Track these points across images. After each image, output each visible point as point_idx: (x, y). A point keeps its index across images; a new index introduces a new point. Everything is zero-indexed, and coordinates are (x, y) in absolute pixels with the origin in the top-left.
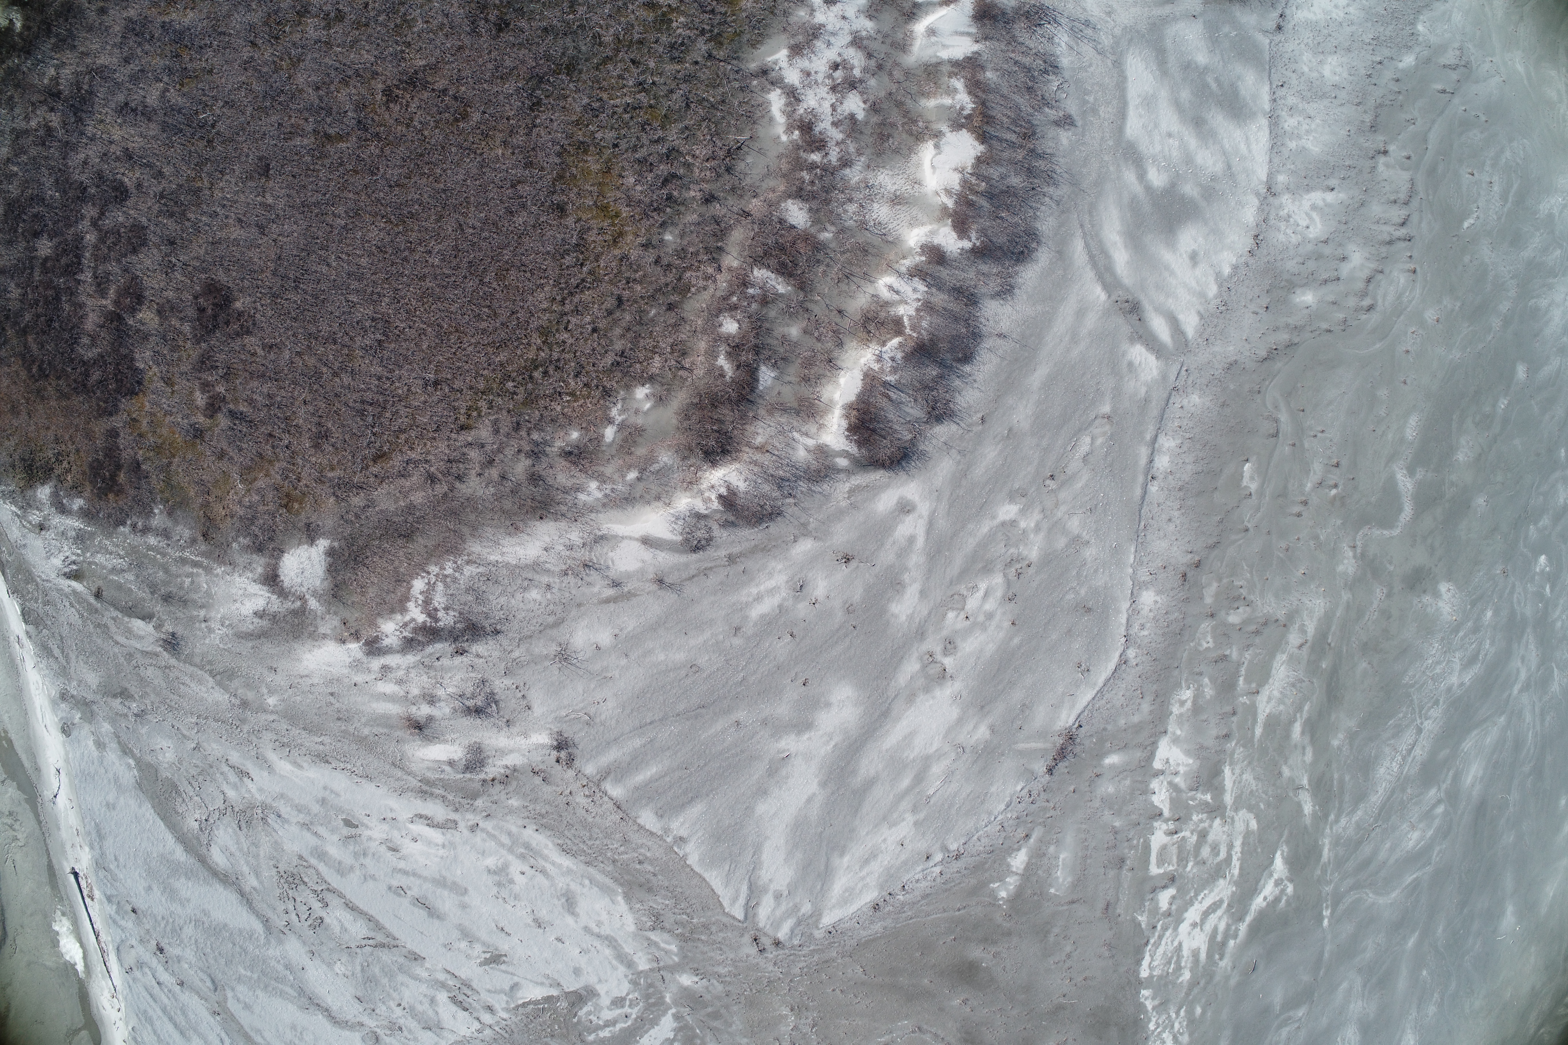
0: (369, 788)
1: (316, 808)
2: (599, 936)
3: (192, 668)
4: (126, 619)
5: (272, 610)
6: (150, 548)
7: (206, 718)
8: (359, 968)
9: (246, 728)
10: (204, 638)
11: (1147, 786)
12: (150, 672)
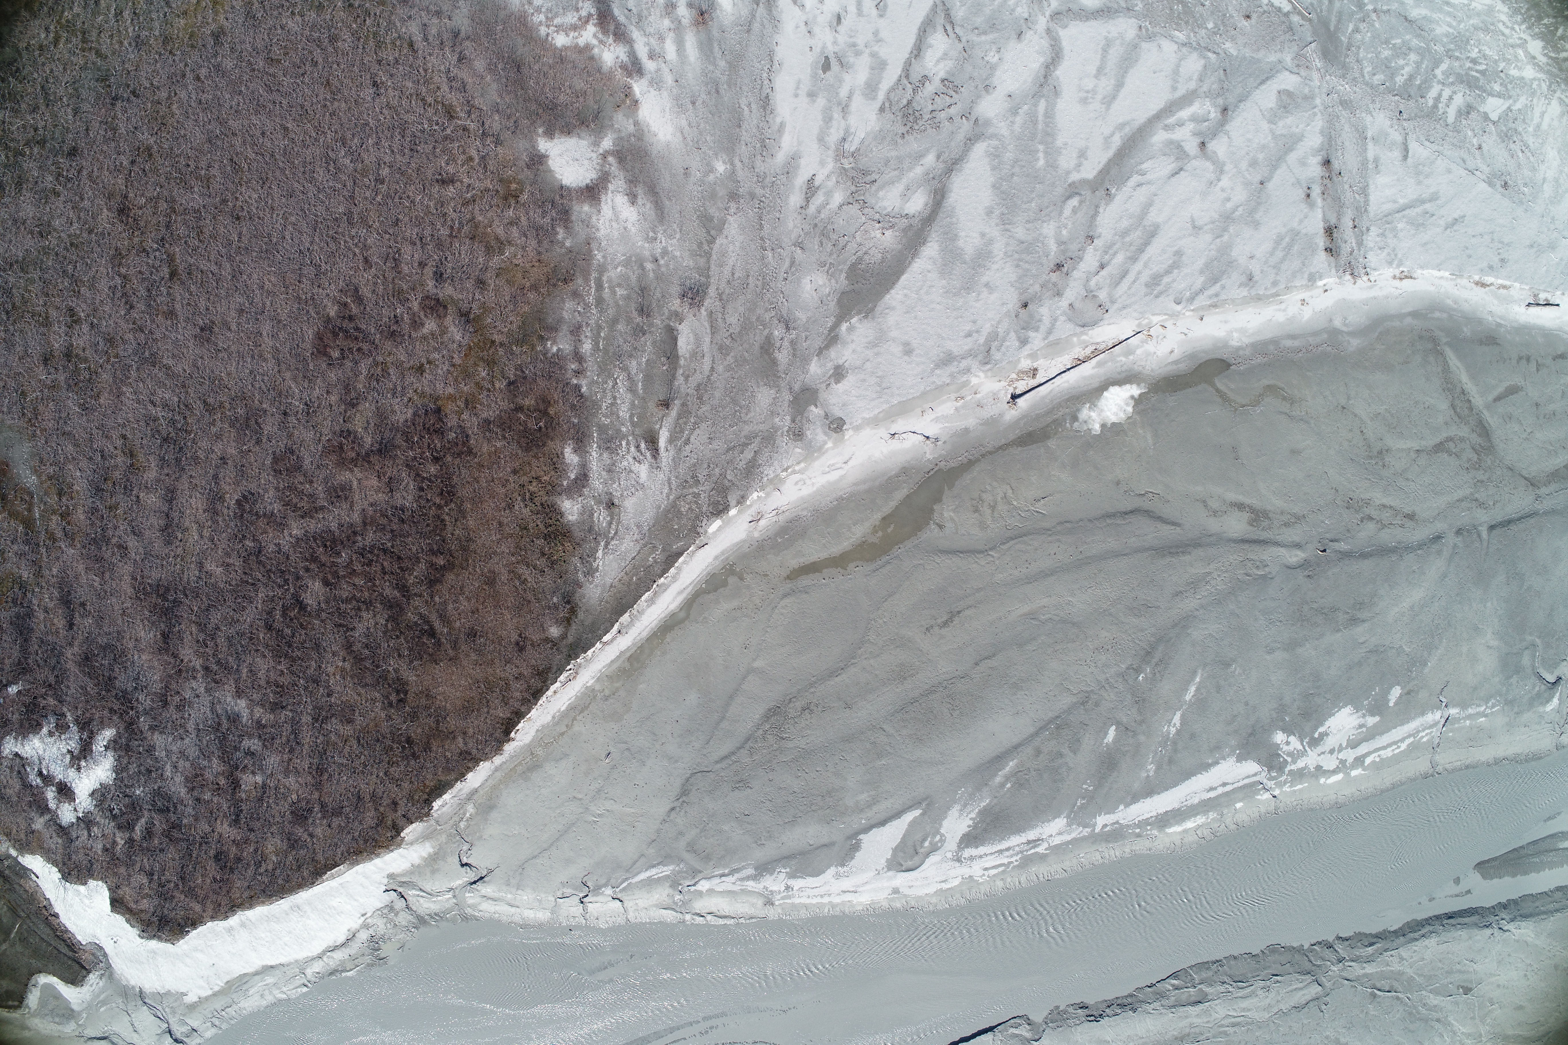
0: (781, 52)
1: (821, 101)
3: (713, 267)
4: (682, 362)
5: (625, 186)
6: (596, 348)
7: (762, 239)
9: (759, 191)
10: (674, 258)
12: (733, 319)
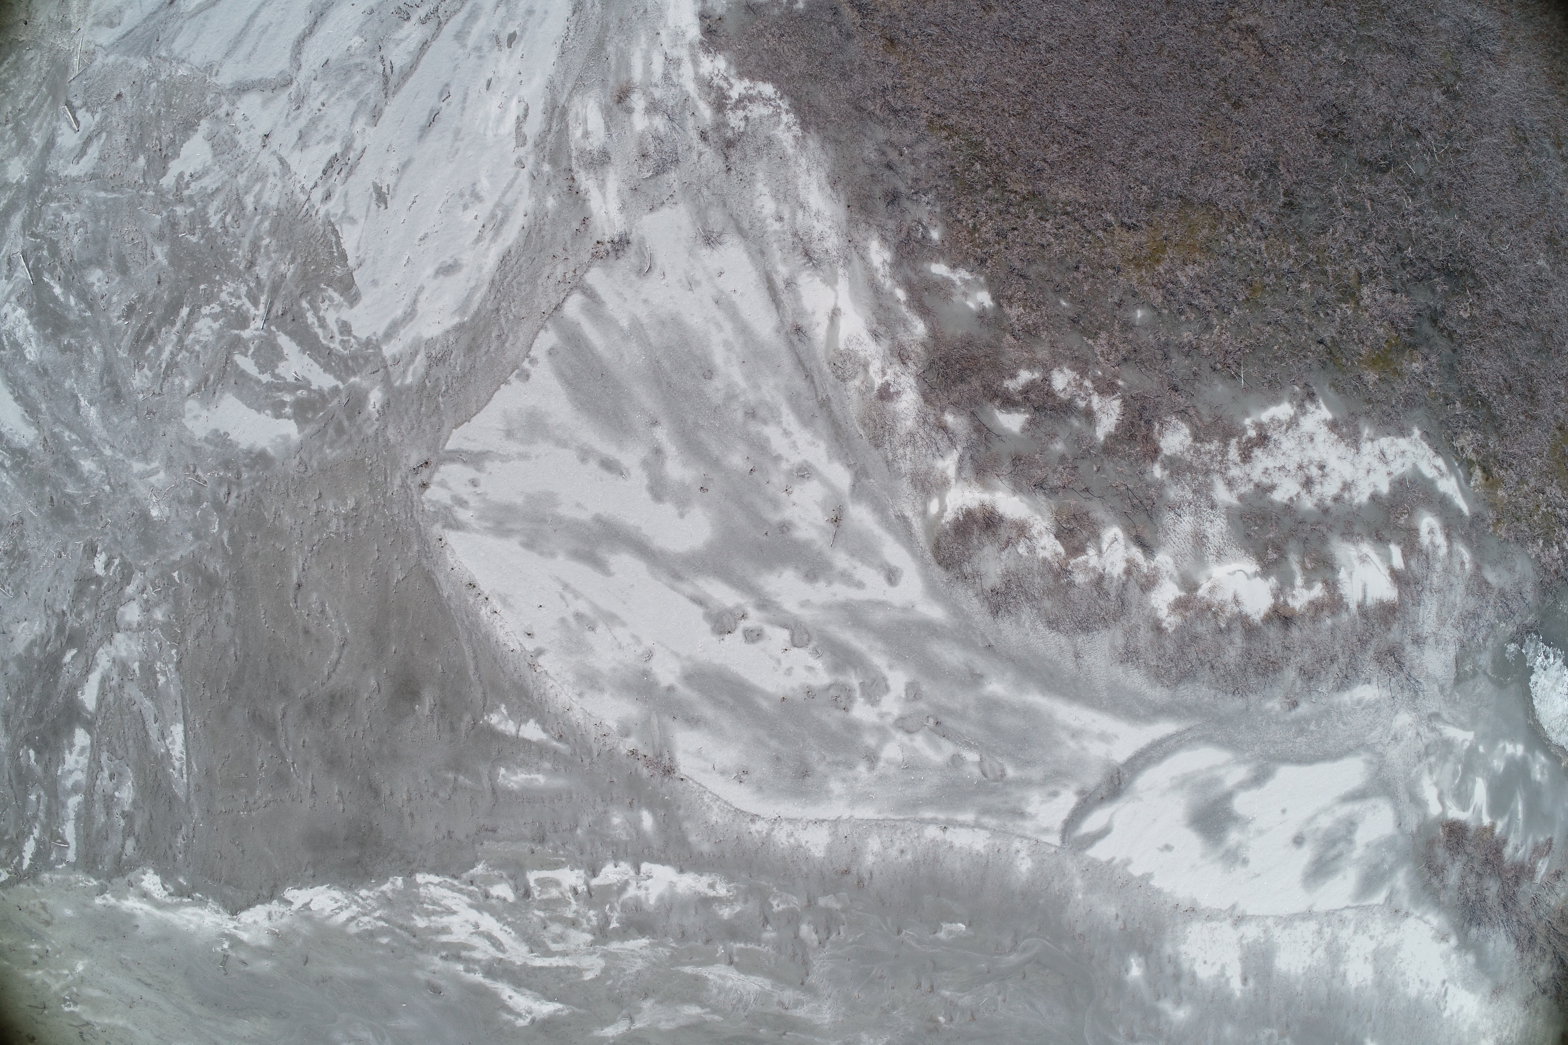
0: (552, 56)
2: (415, 301)
8: (359, 60)
11: (622, 859)
